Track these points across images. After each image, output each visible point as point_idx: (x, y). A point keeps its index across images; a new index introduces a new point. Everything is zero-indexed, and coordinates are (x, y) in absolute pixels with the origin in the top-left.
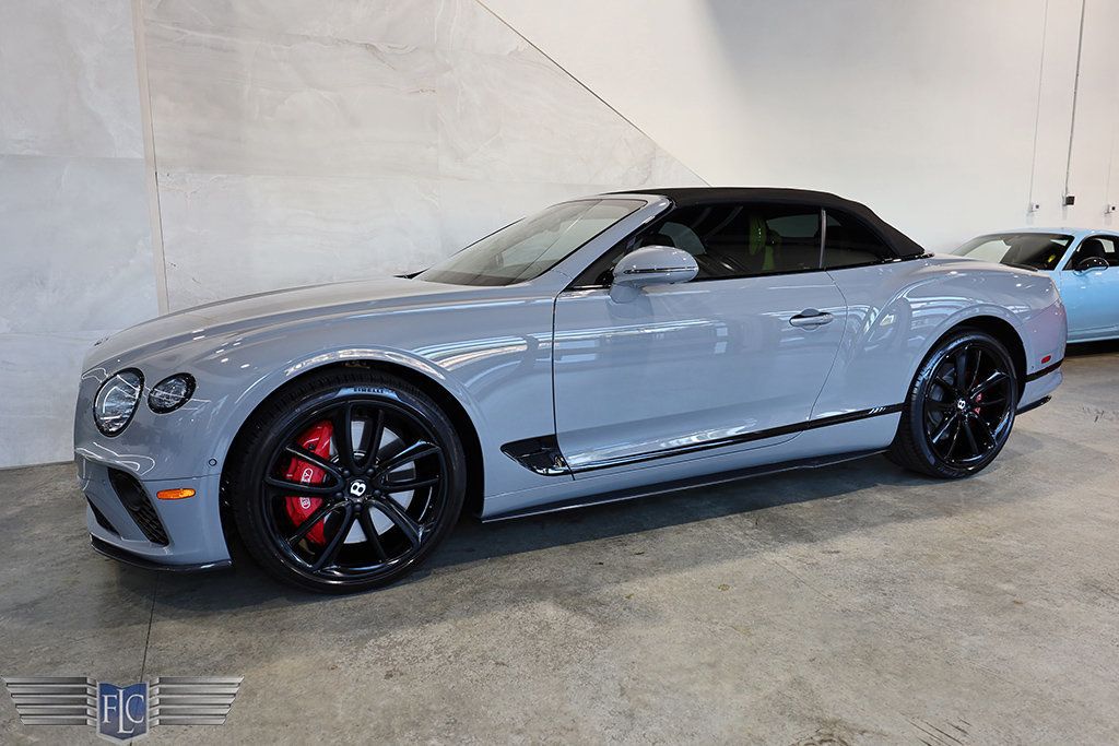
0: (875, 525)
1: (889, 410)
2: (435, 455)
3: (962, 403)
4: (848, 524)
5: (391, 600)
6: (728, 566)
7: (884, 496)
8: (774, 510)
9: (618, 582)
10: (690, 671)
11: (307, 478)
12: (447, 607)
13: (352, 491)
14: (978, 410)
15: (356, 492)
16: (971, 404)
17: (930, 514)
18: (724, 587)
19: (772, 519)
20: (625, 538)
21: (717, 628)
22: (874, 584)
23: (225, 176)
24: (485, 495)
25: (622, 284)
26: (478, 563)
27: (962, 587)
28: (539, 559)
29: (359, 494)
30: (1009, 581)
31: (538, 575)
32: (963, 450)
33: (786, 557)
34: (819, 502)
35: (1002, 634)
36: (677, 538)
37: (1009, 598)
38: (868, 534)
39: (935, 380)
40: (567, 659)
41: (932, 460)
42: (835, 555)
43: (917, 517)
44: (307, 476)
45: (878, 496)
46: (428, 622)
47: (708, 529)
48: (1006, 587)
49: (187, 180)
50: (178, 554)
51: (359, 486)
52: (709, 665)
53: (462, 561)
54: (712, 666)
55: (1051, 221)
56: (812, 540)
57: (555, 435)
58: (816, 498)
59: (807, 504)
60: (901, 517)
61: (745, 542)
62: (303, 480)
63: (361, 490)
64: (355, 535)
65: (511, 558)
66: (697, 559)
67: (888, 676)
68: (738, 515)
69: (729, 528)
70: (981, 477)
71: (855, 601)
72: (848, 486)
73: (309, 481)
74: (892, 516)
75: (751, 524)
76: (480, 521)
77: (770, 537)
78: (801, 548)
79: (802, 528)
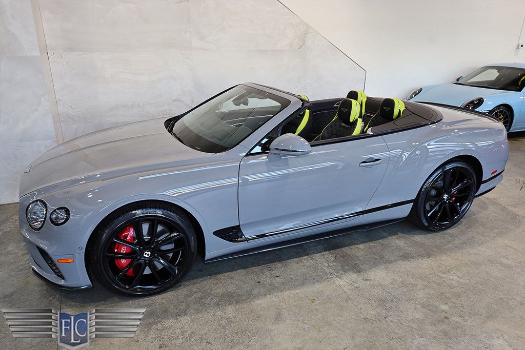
0: (391, 262)
1: (407, 202)
2: (182, 239)
3: (445, 197)
4: (379, 261)
6: (318, 287)
7: (399, 242)
8: (345, 250)
9: (265, 295)
11: (123, 251)
13: (144, 255)
14: (454, 199)
15: (146, 256)
16: (451, 196)
17: (420, 256)
18: (313, 301)
19: (343, 256)
20: (272, 265)
21: (306, 327)
22: (382, 302)
23: (82, 53)
24: (206, 252)
25: (273, 154)
26: (204, 279)
27: (423, 306)
28: (231, 278)
29: (148, 256)
30: (446, 304)
31: (231, 288)
33: (345, 282)
34: (367, 244)
35: (434, 338)
36: (298, 266)
37: (443, 314)
38: (387, 268)
39: (433, 187)
41: (426, 224)
42: (368, 282)
43: (413, 257)
44: (123, 250)
45: (397, 242)
47: (311, 261)
48: (444, 307)
49: (63, 55)
50: (68, 284)
51: (147, 253)
53: (197, 278)
56: (359, 272)
57: (239, 226)
58: (367, 242)
59: (361, 246)
60: (406, 257)
61: (328, 271)
62: (122, 252)
63: (148, 255)
64: (147, 271)
65: (219, 276)
66: (304, 281)
68: (327, 252)
69: (322, 260)
71: (372, 313)
72: (385, 234)
73: (124, 252)
74: (401, 256)
75: (332, 259)
76: (204, 261)
77: (340, 268)
78: (353, 276)
79: (356, 262)
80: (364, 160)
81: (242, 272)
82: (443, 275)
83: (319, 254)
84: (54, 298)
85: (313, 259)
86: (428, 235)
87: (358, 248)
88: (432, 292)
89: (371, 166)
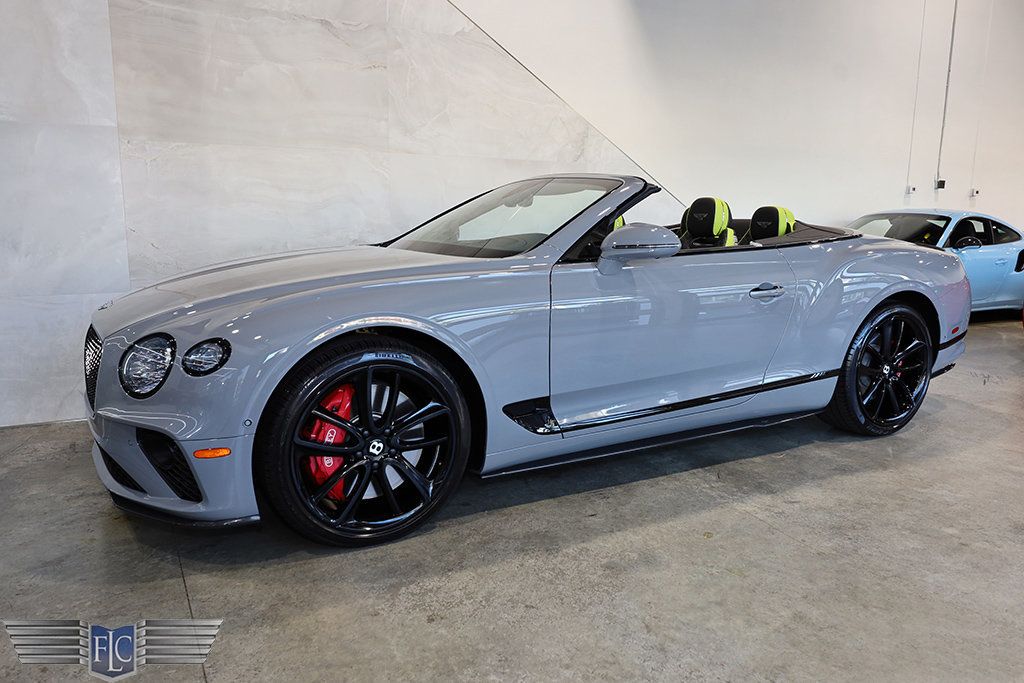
0: (823, 478)
1: (828, 374)
2: (445, 416)
3: (886, 370)
4: (799, 477)
5: (408, 551)
6: (707, 516)
7: (822, 452)
8: (730, 465)
9: (612, 531)
10: (702, 609)
11: (330, 438)
12: (463, 557)
14: (899, 375)
15: (374, 451)
16: (894, 370)
17: (867, 468)
18: (709, 535)
19: (731, 474)
20: (606, 491)
21: (714, 571)
22: (838, 530)
23: (184, 144)
24: (487, 451)
25: (610, 257)
26: (478, 515)
27: (913, 531)
28: (532, 511)
30: (951, 526)
31: (538, 526)
32: (888, 410)
33: (755, 506)
34: (767, 457)
35: (959, 572)
36: (651, 492)
37: (956, 541)
38: (820, 486)
40: (588, 601)
41: (863, 420)
42: (796, 505)
43: (857, 470)
44: (330, 436)
45: (818, 452)
46: (449, 570)
47: (676, 482)
48: (950, 531)
49: (147, 147)
50: (210, 510)
51: (377, 445)
52: (717, 603)
53: (463, 514)
54: (719, 604)
55: (927, 203)
56: (771, 492)
58: (765, 454)
59: (758, 459)
60: (844, 470)
61: (713, 494)
62: (327, 440)
63: (379, 449)
64: (370, 493)
65: (506, 511)
66: (676, 510)
67: (874, 610)
68: (700, 470)
69: (695, 481)
70: (902, 434)
71: (827, 545)
72: (789, 443)
73: (332, 441)
74: (836, 469)
75: (714, 478)
76: (482, 475)
77: (735, 490)
78: (767, 499)
79: (760, 481)
80: (757, 285)
82: (926, 491)
83: (685, 474)
84: (162, 560)
85: (678, 480)
86: (865, 441)
87: (753, 462)
88: (917, 512)
89: (768, 299)
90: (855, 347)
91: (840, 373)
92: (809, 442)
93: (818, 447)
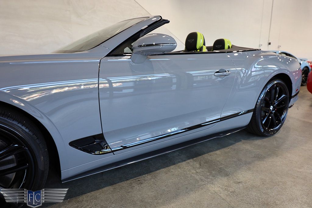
0: (250, 163)
1: (249, 111)
3: (272, 108)
4: (239, 163)
7: (246, 146)
8: (206, 156)
19: (206, 162)
24: (61, 170)
38: (249, 169)
39: (265, 99)
42: (241, 185)
43: (265, 157)
45: (244, 146)
47: (179, 170)
56: (227, 175)
57: (102, 133)
58: (221, 149)
59: (218, 152)
60: (260, 158)
61: (197, 177)
68: (191, 160)
72: (231, 142)
74: (254, 157)
75: (198, 165)
76: (61, 181)
77: (208, 174)
78: (224, 180)
79: (220, 166)
80: (218, 70)
81: (108, 189)
83: (184, 163)
85: (180, 168)
86: (263, 139)
87: (216, 154)
89: (223, 77)
90: (260, 98)
91: (254, 110)
92: (239, 141)
93: (243, 143)
